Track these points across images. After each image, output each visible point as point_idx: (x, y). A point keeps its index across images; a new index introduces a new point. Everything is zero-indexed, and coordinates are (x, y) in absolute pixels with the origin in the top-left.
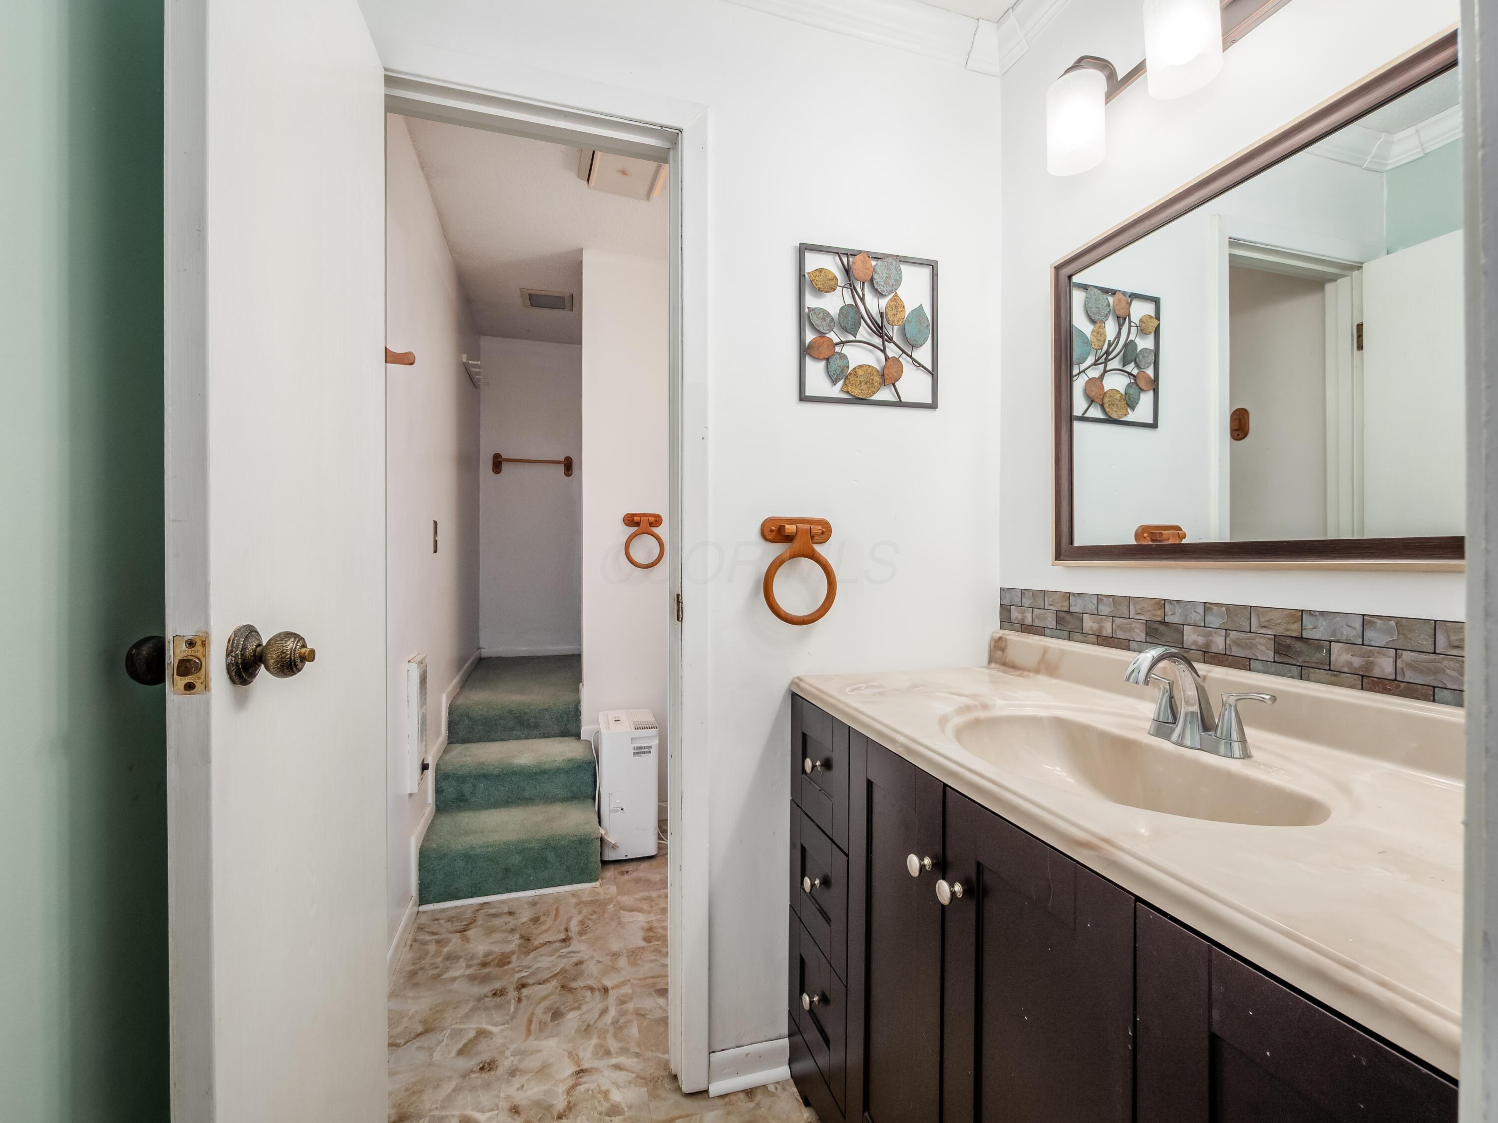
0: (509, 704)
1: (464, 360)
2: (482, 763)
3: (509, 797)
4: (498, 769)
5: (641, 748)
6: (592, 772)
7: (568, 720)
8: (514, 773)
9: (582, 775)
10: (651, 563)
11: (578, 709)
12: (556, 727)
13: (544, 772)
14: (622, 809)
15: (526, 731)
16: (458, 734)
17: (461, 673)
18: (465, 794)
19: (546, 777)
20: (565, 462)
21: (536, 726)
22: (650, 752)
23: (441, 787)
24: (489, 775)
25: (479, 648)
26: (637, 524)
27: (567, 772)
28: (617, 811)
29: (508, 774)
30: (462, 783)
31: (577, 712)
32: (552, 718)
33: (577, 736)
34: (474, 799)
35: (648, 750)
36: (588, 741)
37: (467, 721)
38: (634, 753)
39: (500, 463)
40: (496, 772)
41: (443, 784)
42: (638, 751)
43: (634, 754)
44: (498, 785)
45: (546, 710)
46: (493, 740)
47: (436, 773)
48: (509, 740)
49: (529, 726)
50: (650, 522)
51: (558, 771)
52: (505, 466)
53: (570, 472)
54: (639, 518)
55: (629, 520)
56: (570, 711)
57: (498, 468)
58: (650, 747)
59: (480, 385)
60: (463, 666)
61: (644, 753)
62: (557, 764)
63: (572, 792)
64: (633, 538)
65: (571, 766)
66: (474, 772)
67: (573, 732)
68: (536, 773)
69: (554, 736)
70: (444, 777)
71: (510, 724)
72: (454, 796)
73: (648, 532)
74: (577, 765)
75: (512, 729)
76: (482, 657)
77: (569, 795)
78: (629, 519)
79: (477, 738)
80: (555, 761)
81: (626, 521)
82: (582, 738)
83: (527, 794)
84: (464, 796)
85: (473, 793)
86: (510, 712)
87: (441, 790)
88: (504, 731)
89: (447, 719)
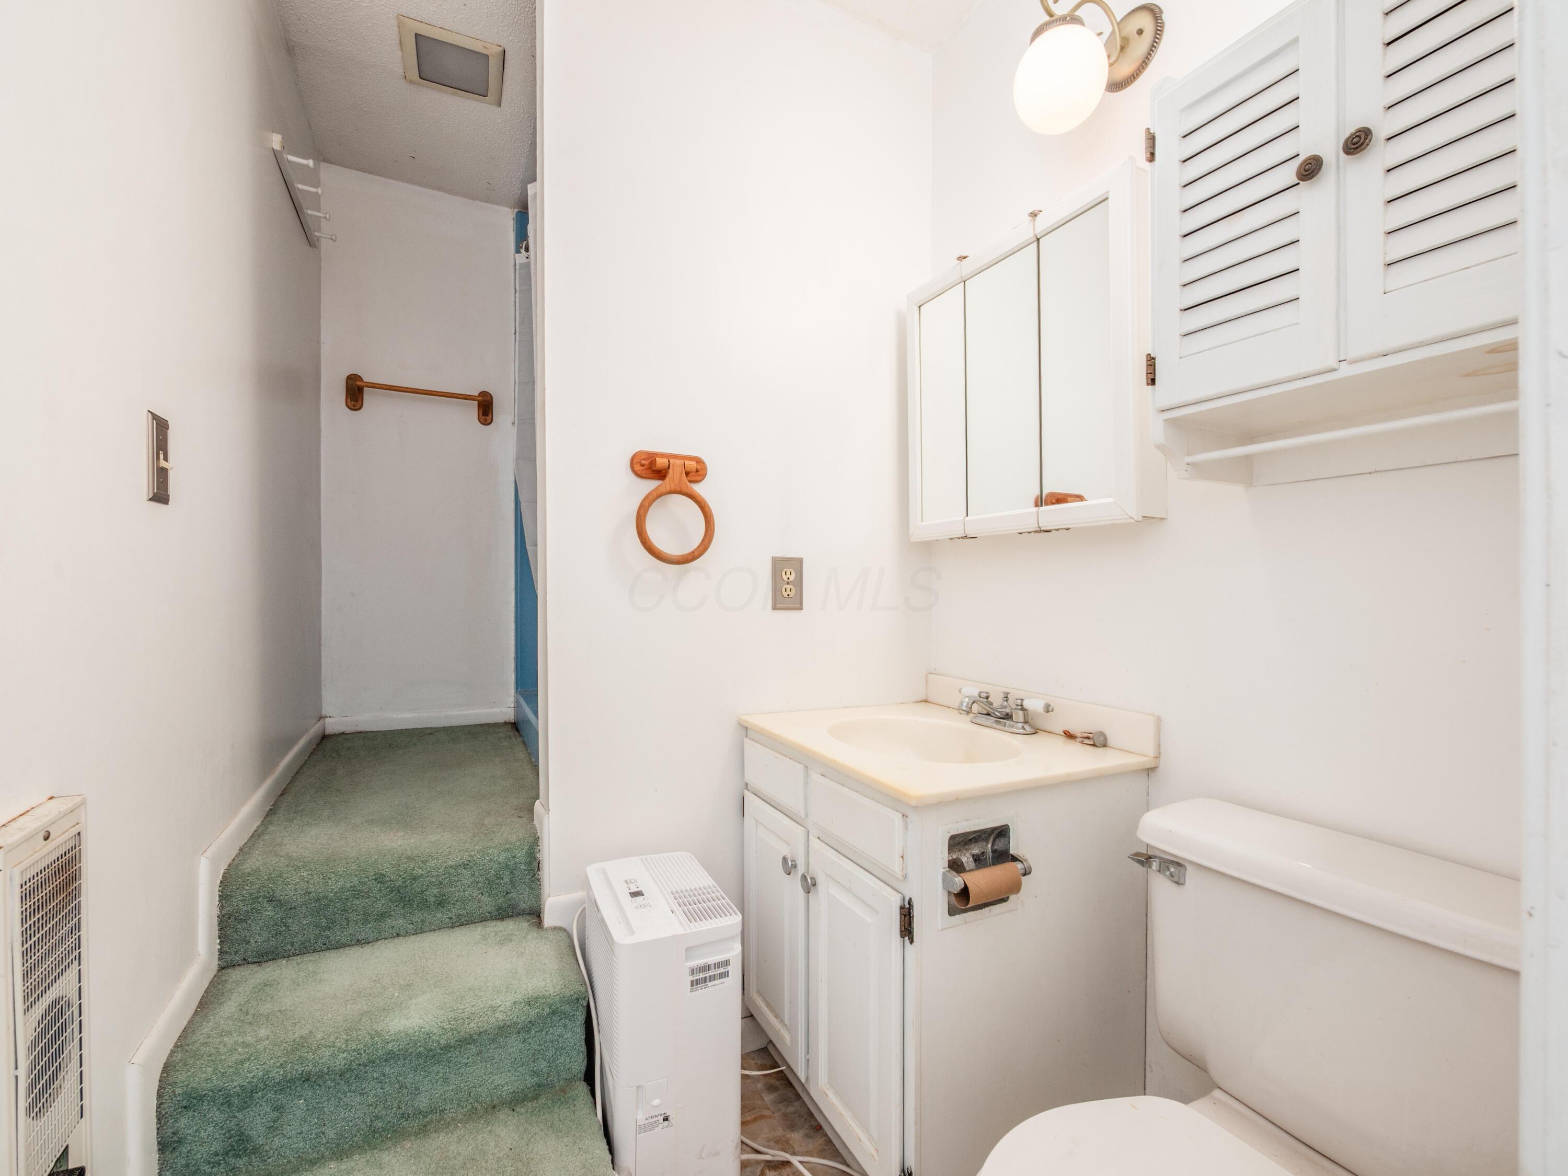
0: (376, 860)
1: (277, 146)
2: (301, 1043)
3: (377, 1117)
4: (345, 1055)
5: (708, 968)
6: (581, 1017)
7: (512, 882)
8: (390, 1057)
9: (559, 1030)
10: (689, 554)
11: (535, 858)
12: (485, 899)
13: (467, 1041)
14: (666, 1119)
15: (418, 917)
16: (248, 942)
17: (269, 782)
18: (253, 1133)
19: (474, 1049)
20: (480, 399)
21: (441, 903)
22: (726, 974)
23: (174, 1133)
24: (321, 1075)
25: (321, 718)
26: (660, 474)
27: (525, 1029)
28: (654, 1125)
29: (374, 1062)
30: (240, 1110)
31: (533, 865)
32: (478, 882)
33: (535, 915)
34: (277, 1142)
35: (722, 970)
36: (565, 930)
37: (269, 911)
38: (692, 982)
39: (360, 390)
40: (341, 1061)
41: (183, 1122)
42: (701, 976)
43: (692, 985)
44: (345, 1093)
45: (465, 866)
46: (339, 946)
47: (160, 1096)
48: (378, 940)
49: (424, 905)
50: (688, 470)
51: (503, 1030)
52: (369, 396)
53: (489, 418)
54: (667, 460)
55: (643, 465)
56: (516, 863)
57: (357, 401)
58: (727, 963)
59: (318, 239)
60: (275, 764)
61: (713, 978)
62: (501, 1016)
63: (535, 1073)
64: (654, 501)
65: (533, 1013)
66: (277, 1074)
67: (523, 906)
68: (447, 1048)
69: (483, 920)
70: (184, 1103)
71: (379, 906)
72: (217, 1146)
73: (685, 490)
74: (547, 1010)
75: (382, 916)
76: (327, 733)
77: (531, 1081)
78: (643, 462)
79: (297, 945)
80: (494, 1009)
81: (638, 468)
82: (549, 920)
83: (423, 1102)
84: (249, 1139)
85: (273, 1129)
86: (380, 878)
87: (175, 1138)
88: (365, 921)
89: (216, 911)
